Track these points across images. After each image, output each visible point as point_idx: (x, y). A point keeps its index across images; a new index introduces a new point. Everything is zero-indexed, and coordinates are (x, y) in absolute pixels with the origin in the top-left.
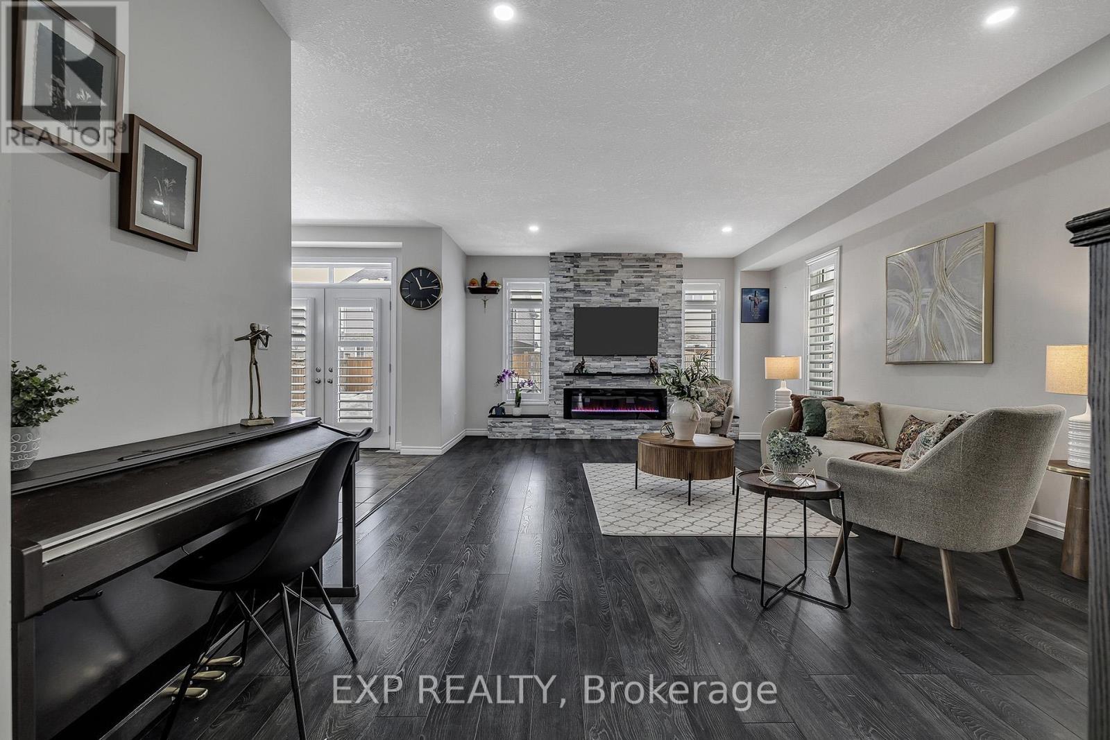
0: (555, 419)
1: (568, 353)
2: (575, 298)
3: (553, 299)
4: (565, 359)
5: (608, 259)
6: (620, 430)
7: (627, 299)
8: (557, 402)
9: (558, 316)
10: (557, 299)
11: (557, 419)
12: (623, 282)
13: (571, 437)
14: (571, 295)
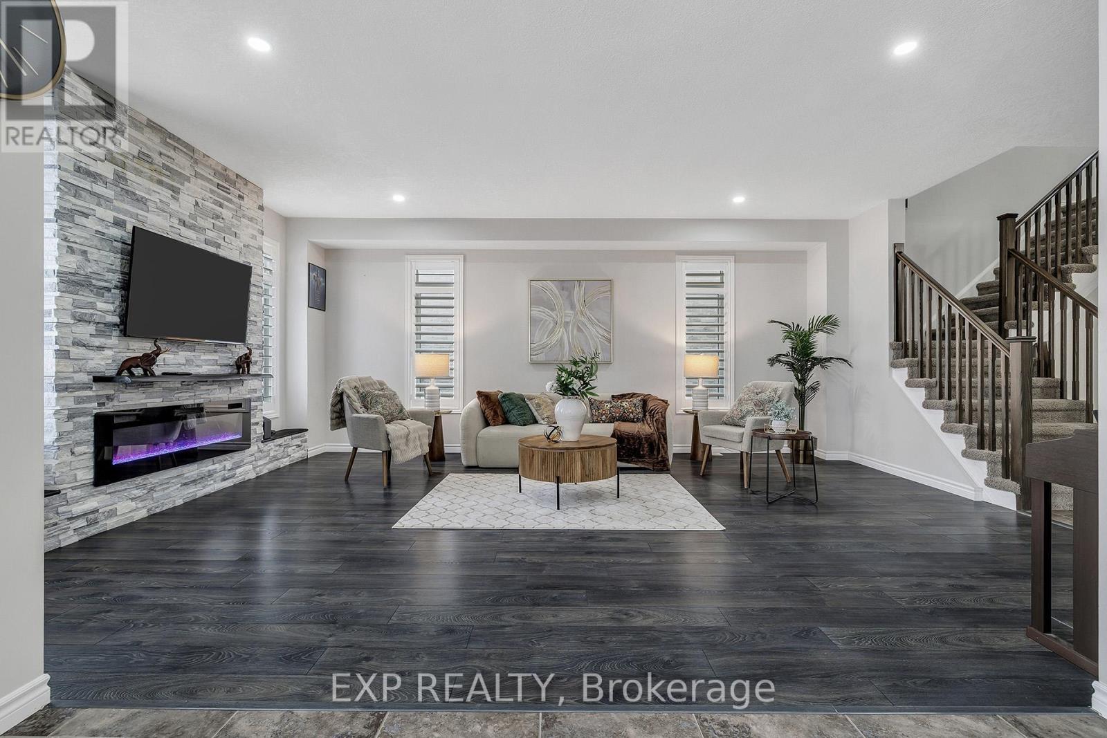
0: (71, 494)
1: (104, 329)
2: (116, 203)
4: (97, 342)
6: (194, 481)
7: (202, 237)
8: (78, 449)
10: (77, 191)
11: (78, 493)
12: (197, 204)
13: (112, 523)
14: (109, 193)
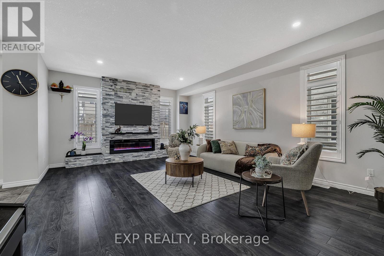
0: (105, 155)
1: (112, 124)
2: (115, 99)
3: (104, 98)
4: (110, 126)
5: (130, 84)
6: (136, 156)
7: (139, 102)
8: (106, 147)
9: (106, 106)
10: (106, 99)
11: (107, 155)
12: (137, 94)
13: (114, 162)
14: (113, 97)
